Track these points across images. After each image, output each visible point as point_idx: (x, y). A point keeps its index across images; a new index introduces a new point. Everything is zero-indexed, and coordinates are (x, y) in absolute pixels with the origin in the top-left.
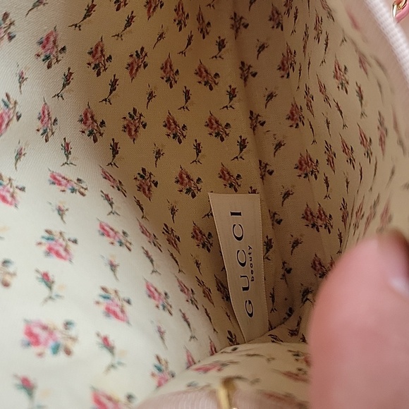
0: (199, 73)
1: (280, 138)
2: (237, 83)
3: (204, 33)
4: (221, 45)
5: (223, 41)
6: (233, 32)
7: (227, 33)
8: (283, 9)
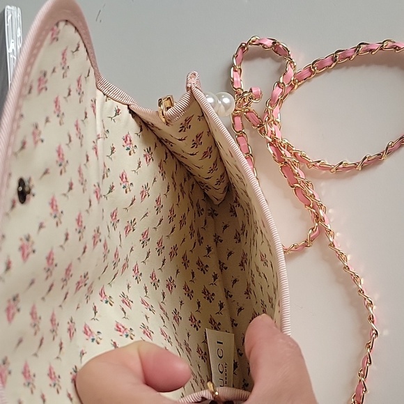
0: (198, 264)
1: (241, 305)
2: (218, 271)
3: (200, 243)
4: (209, 250)
5: (210, 248)
6: (215, 243)
7: (212, 244)
8: (241, 232)
